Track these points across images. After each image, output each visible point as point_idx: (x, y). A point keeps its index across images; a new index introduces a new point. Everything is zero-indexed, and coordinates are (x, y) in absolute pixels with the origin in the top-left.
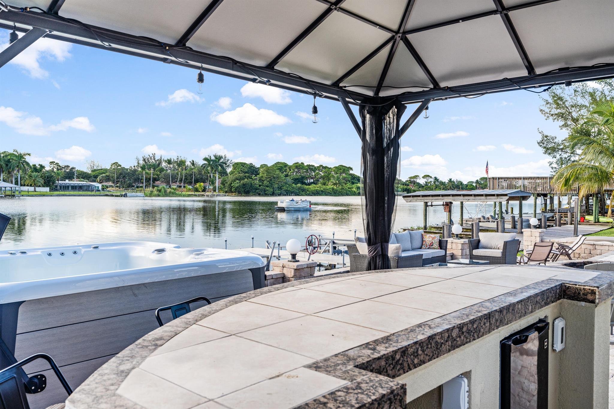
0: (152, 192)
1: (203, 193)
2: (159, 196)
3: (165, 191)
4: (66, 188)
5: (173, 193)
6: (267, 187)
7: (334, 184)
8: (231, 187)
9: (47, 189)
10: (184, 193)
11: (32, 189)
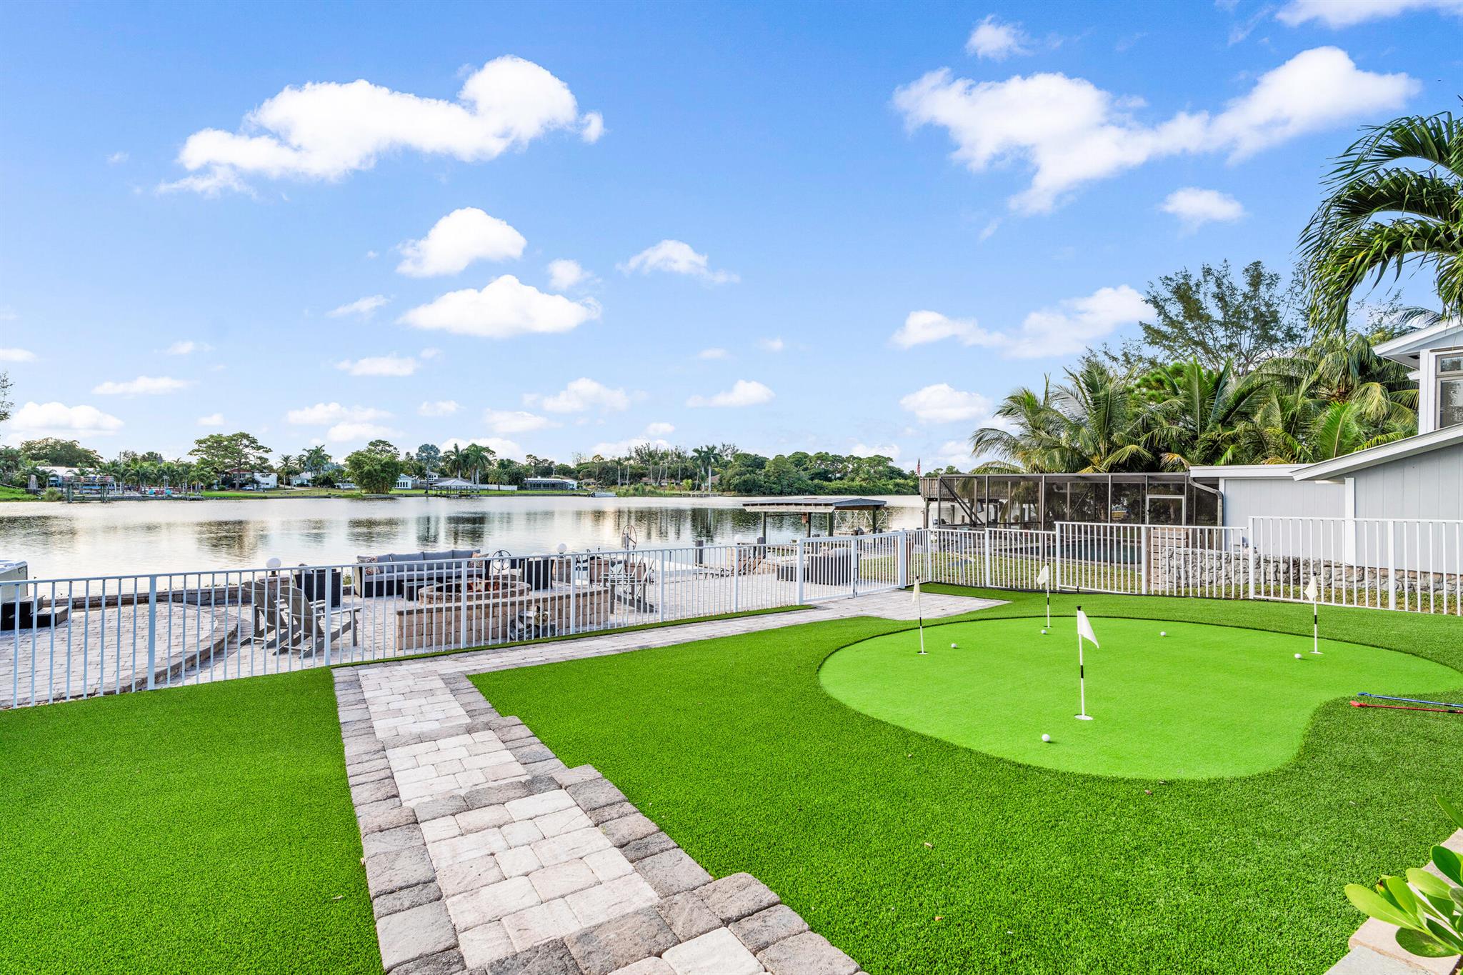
0: (627, 491)
1: (691, 493)
2: (634, 495)
3: (643, 490)
4: (537, 486)
5: (652, 492)
6: (774, 483)
7: (864, 480)
8: (729, 484)
9: (515, 488)
10: (667, 492)
11: (495, 487)
